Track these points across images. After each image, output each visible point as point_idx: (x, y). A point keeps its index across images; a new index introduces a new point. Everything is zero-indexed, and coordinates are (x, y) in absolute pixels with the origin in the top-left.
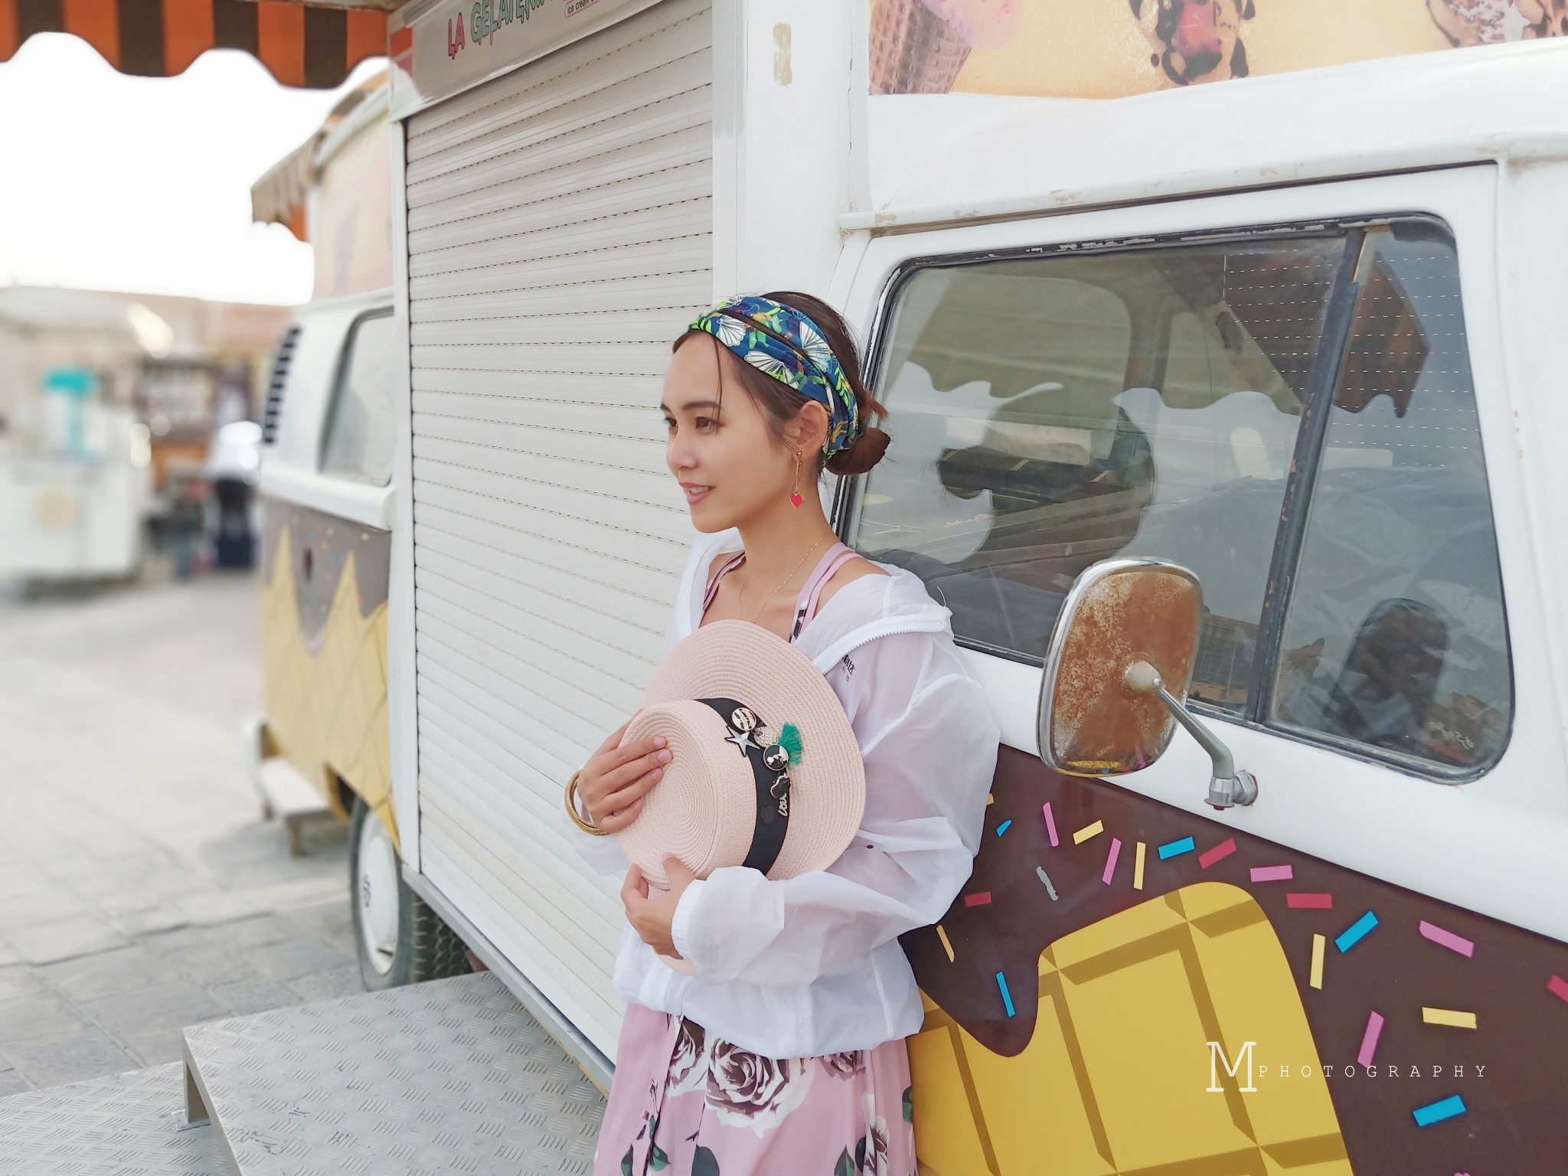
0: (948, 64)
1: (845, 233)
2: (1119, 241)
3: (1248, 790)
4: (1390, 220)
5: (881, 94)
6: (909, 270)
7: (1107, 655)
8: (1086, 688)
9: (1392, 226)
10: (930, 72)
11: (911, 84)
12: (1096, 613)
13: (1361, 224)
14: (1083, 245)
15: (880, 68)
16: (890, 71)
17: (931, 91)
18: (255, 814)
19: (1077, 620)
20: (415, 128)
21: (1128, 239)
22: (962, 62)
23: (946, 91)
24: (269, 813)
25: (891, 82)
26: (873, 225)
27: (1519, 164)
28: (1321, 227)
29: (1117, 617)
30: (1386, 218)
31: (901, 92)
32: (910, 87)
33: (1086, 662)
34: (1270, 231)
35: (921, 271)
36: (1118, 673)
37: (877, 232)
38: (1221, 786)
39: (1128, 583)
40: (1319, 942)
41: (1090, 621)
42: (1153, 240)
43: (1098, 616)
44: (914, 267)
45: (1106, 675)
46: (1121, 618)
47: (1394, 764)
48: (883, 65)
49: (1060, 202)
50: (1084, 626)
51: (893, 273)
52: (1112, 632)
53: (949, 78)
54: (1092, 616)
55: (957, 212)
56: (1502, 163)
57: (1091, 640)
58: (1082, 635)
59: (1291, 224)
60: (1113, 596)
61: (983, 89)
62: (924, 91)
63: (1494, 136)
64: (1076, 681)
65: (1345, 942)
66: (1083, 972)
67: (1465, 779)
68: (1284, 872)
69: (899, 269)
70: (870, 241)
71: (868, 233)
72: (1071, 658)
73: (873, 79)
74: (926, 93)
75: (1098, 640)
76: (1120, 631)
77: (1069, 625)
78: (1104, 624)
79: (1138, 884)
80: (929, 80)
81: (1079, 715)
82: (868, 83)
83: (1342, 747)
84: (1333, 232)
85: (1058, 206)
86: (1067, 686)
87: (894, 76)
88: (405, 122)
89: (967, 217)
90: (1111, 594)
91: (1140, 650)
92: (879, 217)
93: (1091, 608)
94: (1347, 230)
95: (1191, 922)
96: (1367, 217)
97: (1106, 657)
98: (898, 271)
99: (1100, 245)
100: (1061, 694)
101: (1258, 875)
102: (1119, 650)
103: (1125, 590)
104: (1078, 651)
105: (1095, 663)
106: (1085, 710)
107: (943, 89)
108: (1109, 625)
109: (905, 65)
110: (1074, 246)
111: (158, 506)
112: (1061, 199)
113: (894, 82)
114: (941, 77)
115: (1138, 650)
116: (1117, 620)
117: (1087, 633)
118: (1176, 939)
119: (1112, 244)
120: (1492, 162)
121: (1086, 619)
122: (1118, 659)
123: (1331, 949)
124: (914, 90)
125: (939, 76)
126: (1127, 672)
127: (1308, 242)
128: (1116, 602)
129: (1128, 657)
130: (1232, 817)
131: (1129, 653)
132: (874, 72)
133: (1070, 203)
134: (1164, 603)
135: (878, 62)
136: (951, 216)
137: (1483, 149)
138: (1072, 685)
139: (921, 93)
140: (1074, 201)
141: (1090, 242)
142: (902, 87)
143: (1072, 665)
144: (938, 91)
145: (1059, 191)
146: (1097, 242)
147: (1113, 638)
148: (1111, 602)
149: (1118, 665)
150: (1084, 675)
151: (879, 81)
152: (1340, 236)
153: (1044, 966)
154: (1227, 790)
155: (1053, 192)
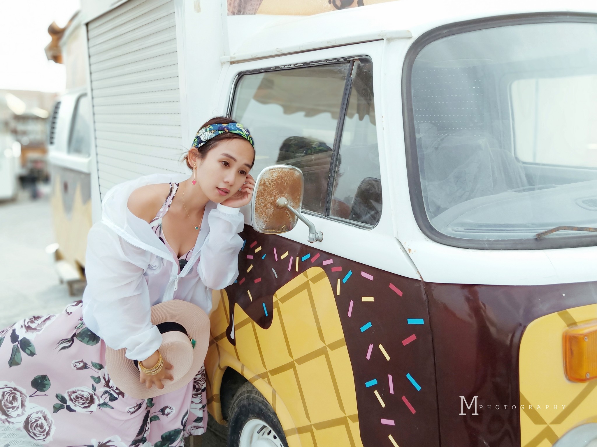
0: (255, 4)
1: (223, 63)
2: (294, 65)
3: (320, 237)
4: (359, 57)
5: (232, 15)
6: (241, 76)
7: (271, 195)
8: (265, 206)
9: (359, 59)
10: (249, 7)
11: (242, 12)
12: (266, 182)
13: (352, 59)
14: (285, 66)
15: (231, 6)
16: (234, 7)
17: (249, 14)
18: (57, 282)
19: (260, 184)
20: (91, 27)
21: (296, 64)
22: (260, 4)
23: (255, 14)
24: (62, 282)
25: (235, 11)
26: (230, 60)
27: (389, 40)
28: (343, 60)
29: (273, 183)
30: (358, 57)
31: (238, 14)
32: (242, 13)
33: (264, 198)
34: (331, 61)
35: (244, 76)
36: (275, 201)
37: (232, 63)
38: (312, 236)
39: (276, 173)
40: (339, 281)
41: (264, 185)
42: (303, 64)
43: (267, 183)
44: (242, 75)
45: (271, 202)
46: (274, 184)
47: (356, 225)
48: (232, 5)
49: (278, 52)
50: (262, 186)
51: (236, 77)
52: (272, 188)
53: (256, 10)
54: (265, 183)
55: (252, 56)
56: (385, 39)
57: (265, 191)
58: (262, 189)
59: (336, 59)
60: (271, 177)
61: (268, 13)
62: (247, 14)
63: (382, 31)
64: (261, 204)
65: (345, 280)
66: (284, 299)
67: (372, 228)
68: (330, 261)
69: (237, 75)
70: (229, 66)
71: (229, 63)
72: (259, 196)
73: (229, 10)
74: (248, 15)
75: (267, 191)
76: (274, 188)
77: (258, 186)
78: (269, 185)
79: (297, 270)
80: (248, 10)
81: (264, 214)
82: (227, 11)
83: (345, 222)
84: (346, 62)
85: (278, 54)
86: (259, 205)
87: (236, 9)
88: (87, 25)
89: (255, 57)
90: (271, 176)
91: (282, 193)
92: (231, 58)
93: (264, 181)
94: (350, 61)
95: (309, 280)
96: (353, 57)
97: (271, 196)
98: (237, 76)
99: (290, 66)
100: (257, 208)
101: (325, 263)
102: (275, 194)
103: (275, 175)
104: (261, 194)
105: (267, 198)
106: (265, 213)
107: (254, 13)
108: (271, 186)
109: (240, 5)
110: (283, 67)
111: (24, 172)
112: (279, 51)
113: (236, 11)
114: (253, 9)
115: (281, 193)
116: (273, 184)
117: (264, 188)
118: (305, 286)
119: (292, 66)
120: (383, 39)
121: (263, 184)
122: (275, 196)
123: (341, 282)
124: (243, 14)
125: (252, 9)
126: (278, 200)
127: (341, 65)
128: (272, 179)
129: (278, 196)
130: (316, 245)
131: (278, 194)
132: (229, 8)
133: (281, 53)
134: (289, 179)
135: (230, 4)
136: (250, 57)
137: (379, 35)
138: (260, 205)
139: (246, 15)
140: (282, 52)
141: (287, 65)
142: (239, 13)
143: (260, 199)
144: (252, 14)
145: (278, 49)
146: (289, 65)
147: (272, 190)
148: (271, 179)
149: (275, 198)
150: (264, 202)
151: (231, 11)
152: (348, 63)
153: (275, 299)
154: (314, 237)
155: (276, 49)
